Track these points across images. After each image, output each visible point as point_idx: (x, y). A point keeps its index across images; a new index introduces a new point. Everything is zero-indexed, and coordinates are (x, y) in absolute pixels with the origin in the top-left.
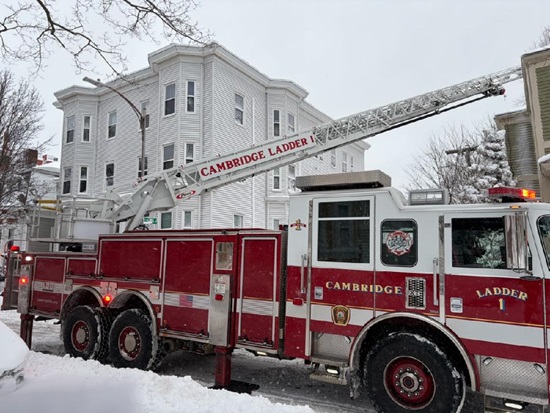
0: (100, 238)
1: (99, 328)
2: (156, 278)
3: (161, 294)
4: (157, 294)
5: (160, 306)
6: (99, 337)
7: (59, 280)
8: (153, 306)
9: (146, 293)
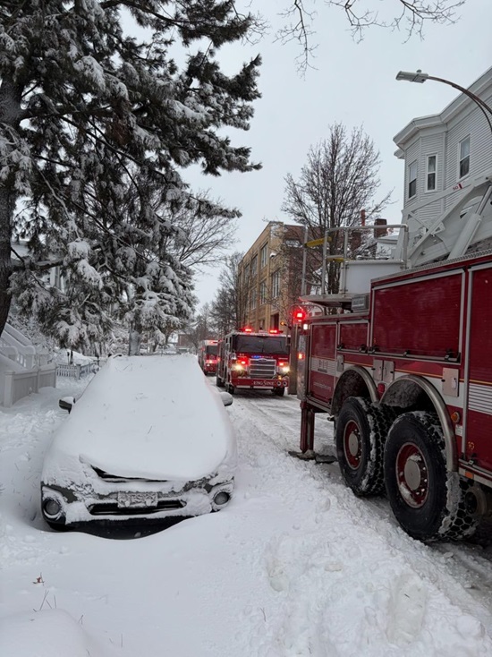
0: (373, 285)
1: (372, 436)
2: (453, 353)
3: (463, 386)
4: (454, 384)
5: (459, 410)
6: (373, 452)
7: (331, 356)
8: (449, 410)
9: (437, 382)
